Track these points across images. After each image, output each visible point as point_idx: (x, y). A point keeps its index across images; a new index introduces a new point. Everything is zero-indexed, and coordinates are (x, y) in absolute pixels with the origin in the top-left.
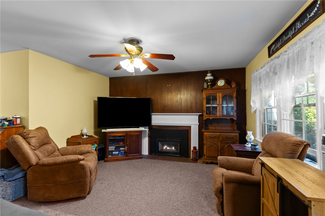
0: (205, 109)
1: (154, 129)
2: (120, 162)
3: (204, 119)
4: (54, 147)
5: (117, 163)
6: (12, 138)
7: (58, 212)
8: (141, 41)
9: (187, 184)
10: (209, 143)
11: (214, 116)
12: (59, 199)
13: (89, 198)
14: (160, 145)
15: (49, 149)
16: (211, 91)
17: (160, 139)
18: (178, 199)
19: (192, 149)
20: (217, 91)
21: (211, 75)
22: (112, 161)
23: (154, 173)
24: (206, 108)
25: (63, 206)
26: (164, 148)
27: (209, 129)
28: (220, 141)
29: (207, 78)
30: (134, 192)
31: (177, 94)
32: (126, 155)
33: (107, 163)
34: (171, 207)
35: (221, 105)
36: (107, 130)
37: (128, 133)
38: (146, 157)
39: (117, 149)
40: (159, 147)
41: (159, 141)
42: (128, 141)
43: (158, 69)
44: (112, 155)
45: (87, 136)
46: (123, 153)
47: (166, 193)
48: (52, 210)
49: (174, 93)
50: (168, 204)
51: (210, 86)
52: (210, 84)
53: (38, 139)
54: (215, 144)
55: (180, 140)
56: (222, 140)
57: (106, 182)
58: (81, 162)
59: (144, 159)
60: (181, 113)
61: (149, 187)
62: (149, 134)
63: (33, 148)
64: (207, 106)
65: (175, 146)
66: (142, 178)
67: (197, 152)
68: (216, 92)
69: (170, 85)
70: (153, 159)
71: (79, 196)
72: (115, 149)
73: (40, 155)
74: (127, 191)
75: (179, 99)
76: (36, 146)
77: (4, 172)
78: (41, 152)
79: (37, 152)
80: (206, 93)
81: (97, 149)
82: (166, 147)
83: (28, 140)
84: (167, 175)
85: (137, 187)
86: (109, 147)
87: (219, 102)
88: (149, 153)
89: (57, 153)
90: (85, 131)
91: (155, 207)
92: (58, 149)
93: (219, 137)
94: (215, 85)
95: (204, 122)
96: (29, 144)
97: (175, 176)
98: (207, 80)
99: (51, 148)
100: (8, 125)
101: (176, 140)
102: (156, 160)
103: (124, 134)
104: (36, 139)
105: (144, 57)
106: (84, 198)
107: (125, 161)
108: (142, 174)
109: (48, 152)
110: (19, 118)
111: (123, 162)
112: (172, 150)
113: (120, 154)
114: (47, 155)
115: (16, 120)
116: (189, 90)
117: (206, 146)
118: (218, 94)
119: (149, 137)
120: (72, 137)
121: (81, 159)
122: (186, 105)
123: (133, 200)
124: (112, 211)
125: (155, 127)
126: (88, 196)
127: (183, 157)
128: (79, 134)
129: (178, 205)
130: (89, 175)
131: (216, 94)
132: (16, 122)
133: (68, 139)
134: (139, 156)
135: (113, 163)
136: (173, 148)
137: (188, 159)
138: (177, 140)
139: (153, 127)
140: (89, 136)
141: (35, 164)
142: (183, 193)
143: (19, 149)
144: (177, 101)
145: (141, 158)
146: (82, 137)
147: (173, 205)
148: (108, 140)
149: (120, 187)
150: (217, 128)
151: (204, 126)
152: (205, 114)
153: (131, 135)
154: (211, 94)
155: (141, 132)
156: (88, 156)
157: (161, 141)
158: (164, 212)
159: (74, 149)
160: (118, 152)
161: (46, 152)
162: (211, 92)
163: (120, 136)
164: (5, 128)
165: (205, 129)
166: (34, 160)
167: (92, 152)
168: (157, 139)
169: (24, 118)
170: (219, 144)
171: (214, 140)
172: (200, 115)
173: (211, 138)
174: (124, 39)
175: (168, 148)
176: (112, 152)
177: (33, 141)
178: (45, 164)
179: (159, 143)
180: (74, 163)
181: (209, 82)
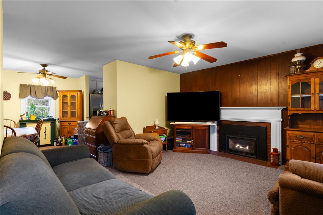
0: (290, 101)
1: (223, 124)
2: (186, 154)
3: (288, 114)
4: (131, 133)
5: (183, 154)
6: (105, 123)
7: (128, 180)
8: (193, 35)
9: (250, 186)
10: (295, 145)
11: (304, 110)
12: (131, 171)
13: (150, 176)
14: (231, 142)
15: (127, 134)
16: (300, 76)
17: (231, 136)
18: (231, 198)
19: (272, 151)
20: (311, 75)
21: (302, 55)
22: (179, 152)
23: (216, 169)
24: (292, 99)
25: (132, 177)
26: (237, 147)
27: (299, 127)
28: (314, 144)
29: (293, 60)
30: (189, 180)
31: (252, 84)
32: (192, 148)
33: (175, 153)
34: (219, 202)
35: (318, 94)
36: (175, 122)
37: (194, 127)
38: (214, 153)
39: (184, 141)
40: (230, 144)
41: (229, 138)
42: (194, 134)
43: (217, 60)
44: (180, 146)
45: (158, 127)
46: (190, 146)
47: (220, 188)
48: (125, 177)
49: (247, 83)
50: (217, 198)
51: (300, 70)
52: (300, 67)
53: (119, 125)
54: (305, 147)
55: (256, 139)
56: (318, 143)
57: (168, 167)
58: (145, 145)
59: (211, 155)
60: (257, 107)
61: (204, 180)
62: (218, 130)
63: (116, 131)
64: (294, 96)
65: (250, 145)
66: (201, 170)
67: (279, 155)
68: (309, 78)
69: (242, 75)
70: (220, 156)
71: (143, 172)
72: (182, 141)
73: (120, 137)
74: (182, 178)
75: (253, 90)
76: (118, 130)
77: (102, 146)
78: (121, 135)
79: (119, 134)
80: (293, 79)
81: (166, 139)
82: (239, 145)
83: (113, 125)
84: (230, 173)
85: (193, 177)
86: (177, 139)
87: (315, 90)
88: (218, 150)
89: (133, 137)
90: (157, 123)
91: (202, 197)
92: (135, 135)
93: (312, 139)
94: (309, 67)
95: (289, 118)
96: (114, 128)
97: (239, 176)
98: (295, 62)
99: (128, 133)
100: (106, 115)
101: (250, 138)
102: (223, 157)
103: (190, 128)
104: (118, 125)
105: (196, 49)
106: (147, 174)
107: (191, 154)
108: (203, 167)
109: (126, 136)
110: (112, 110)
111: (189, 154)
112: (246, 150)
113: (186, 146)
114: (125, 137)
115: (110, 112)
116: (268, 78)
117: (290, 148)
118: (312, 80)
119: (218, 132)
120: (147, 127)
121: (145, 143)
122: (264, 97)
123: (184, 186)
124: (164, 189)
125: (225, 123)
126: (151, 174)
127: (259, 159)
128: (153, 125)
129: (227, 202)
130: (151, 158)
131: (310, 79)
132: (110, 113)
133: (144, 128)
134: (206, 151)
135: (180, 153)
136: (247, 148)
137: (266, 162)
138: (252, 139)
139: (223, 122)
140: (161, 127)
141: (116, 142)
142: (240, 193)
143: (108, 130)
144: (251, 93)
145: (208, 153)
146: (155, 128)
147: (222, 200)
148: (176, 132)
149: (177, 173)
150: (312, 127)
151: (288, 123)
152: (290, 107)
153: (197, 129)
154: (301, 80)
155: (209, 126)
156: (154, 142)
157: (232, 138)
158: (209, 204)
159: (145, 136)
160: (185, 144)
161: (124, 135)
162: (301, 78)
163: (186, 129)
164: (104, 117)
165: (291, 127)
166: (116, 139)
167: (158, 140)
168: (227, 136)
169: (115, 110)
170: (313, 148)
171: (303, 142)
172: (284, 108)
173: (297, 138)
174: (177, 37)
175: (241, 147)
176: (180, 143)
177: (117, 126)
178: (122, 143)
179: (230, 140)
180: (139, 145)
181: (297, 65)
